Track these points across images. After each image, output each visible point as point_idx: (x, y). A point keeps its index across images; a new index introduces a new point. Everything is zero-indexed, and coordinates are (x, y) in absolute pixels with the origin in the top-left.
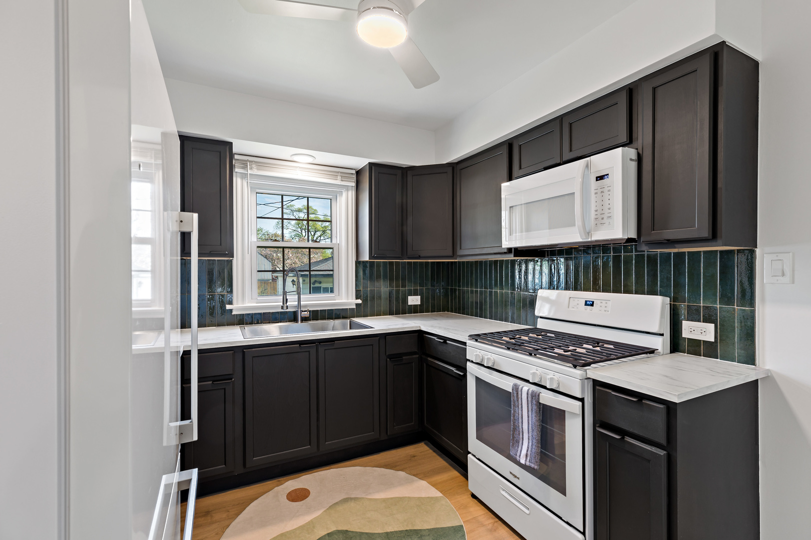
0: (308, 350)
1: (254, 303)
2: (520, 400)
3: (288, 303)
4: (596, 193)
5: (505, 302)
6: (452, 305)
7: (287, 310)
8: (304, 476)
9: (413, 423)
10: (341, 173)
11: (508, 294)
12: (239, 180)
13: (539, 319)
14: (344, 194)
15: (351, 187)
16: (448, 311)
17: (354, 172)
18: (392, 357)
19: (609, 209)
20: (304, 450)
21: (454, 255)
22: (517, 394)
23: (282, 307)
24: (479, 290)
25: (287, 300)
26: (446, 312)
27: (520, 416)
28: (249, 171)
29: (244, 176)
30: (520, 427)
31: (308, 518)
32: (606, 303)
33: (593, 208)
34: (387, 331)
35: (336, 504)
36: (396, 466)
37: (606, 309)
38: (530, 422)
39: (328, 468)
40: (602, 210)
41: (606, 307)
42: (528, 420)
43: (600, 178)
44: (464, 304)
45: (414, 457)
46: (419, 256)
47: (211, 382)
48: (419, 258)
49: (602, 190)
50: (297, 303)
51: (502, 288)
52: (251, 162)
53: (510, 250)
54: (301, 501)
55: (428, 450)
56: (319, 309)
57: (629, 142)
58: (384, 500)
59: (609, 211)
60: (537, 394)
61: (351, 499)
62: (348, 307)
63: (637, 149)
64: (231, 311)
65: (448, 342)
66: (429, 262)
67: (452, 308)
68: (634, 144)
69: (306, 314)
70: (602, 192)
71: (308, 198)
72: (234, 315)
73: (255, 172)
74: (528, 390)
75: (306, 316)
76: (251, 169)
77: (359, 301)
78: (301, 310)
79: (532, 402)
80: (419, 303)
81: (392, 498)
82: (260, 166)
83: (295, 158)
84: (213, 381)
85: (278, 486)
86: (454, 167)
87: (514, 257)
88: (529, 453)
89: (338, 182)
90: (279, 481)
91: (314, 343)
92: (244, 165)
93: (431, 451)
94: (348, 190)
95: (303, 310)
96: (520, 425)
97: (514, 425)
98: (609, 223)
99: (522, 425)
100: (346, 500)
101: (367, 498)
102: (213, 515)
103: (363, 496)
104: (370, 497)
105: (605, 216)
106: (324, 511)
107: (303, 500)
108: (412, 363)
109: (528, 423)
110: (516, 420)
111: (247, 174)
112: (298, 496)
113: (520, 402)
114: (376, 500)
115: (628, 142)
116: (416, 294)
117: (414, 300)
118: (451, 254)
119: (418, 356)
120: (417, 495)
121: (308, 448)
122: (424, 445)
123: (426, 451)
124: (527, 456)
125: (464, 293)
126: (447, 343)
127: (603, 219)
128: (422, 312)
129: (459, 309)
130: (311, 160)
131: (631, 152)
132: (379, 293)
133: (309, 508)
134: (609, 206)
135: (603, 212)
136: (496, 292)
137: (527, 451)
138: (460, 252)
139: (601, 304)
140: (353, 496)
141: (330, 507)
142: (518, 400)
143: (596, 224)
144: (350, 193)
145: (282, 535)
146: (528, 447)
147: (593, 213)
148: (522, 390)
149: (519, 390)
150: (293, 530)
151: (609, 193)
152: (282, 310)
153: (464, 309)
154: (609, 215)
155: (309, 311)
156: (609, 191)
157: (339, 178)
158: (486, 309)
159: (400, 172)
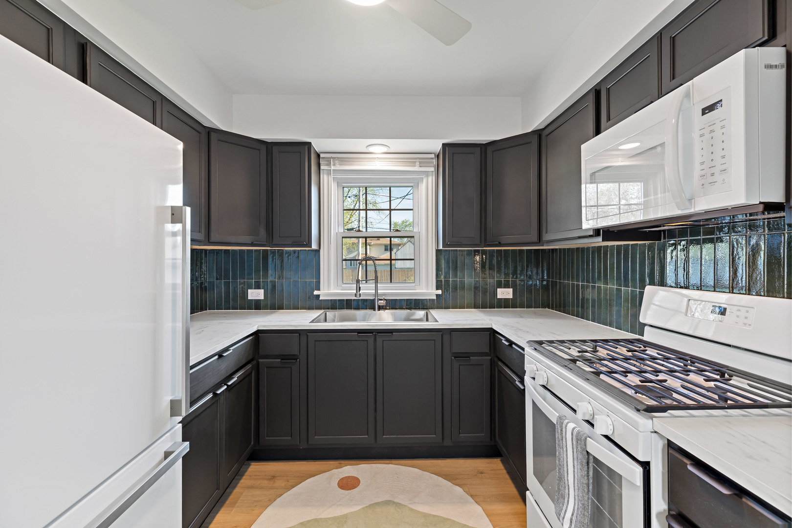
0: (366, 339)
1: (339, 290)
2: (564, 440)
3: (361, 291)
4: (702, 136)
5: (610, 300)
6: (553, 301)
7: (361, 298)
8: (362, 465)
9: (483, 434)
10: (420, 158)
11: (613, 291)
12: (326, 177)
13: (646, 328)
14: (425, 181)
15: (431, 173)
16: (549, 308)
17: (433, 156)
18: (457, 356)
19: (723, 157)
20: (362, 438)
21: (540, 241)
22: (562, 430)
23: (356, 295)
24: (580, 283)
25: (360, 288)
26: (547, 309)
27: (565, 462)
28: (332, 167)
29: (329, 172)
30: (566, 478)
31: (345, 511)
32: (747, 312)
33: (697, 159)
34: (450, 326)
35: (377, 504)
36: (457, 479)
37: (746, 321)
38: (576, 475)
39: (388, 462)
40: (712, 160)
41: (746, 318)
42: (574, 471)
43: (708, 109)
44: (564, 300)
45: (482, 473)
46: (500, 243)
47: (279, 360)
48: (500, 245)
49: (711, 128)
50: (374, 291)
51: (606, 283)
52: (334, 158)
53: (597, 232)
54: (348, 490)
55: (502, 469)
56: (398, 298)
57: (771, 37)
58: (425, 515)
59: (723, 161)
60: (583, 438)
61: (394, 503)
62: (428, 298)
63: (785, 46)
64: (318, 296)
65: (514, 346)
66: (524, 250)
67: (552, 305)
68: (781, 38)
69: (382, 303)
70: (712, 131)
71: (390, 188)
72: (321, 300)
73: (338, 167)
74: (574, 429)
75: (383, 305)
76: (334, 165)
77: (440, 292)
78: (378, 299)
79: (577, 448)
80: (511, 296)
81: (434, 516)
82: (343, 161)
83: (371, 149)
84: (282, 360)
85: (337, 468)
86: (538, 134)
87: (603, 240)
88: (574, 518)
89: (417, 168)
90: (340, 463)
91: (372, 333)
92: (328, 160)
93: (505, 471)
94: (427, 176)
95: (380, 298)
96: (566, 474)
97: (560, 472)
98: (724, 180)
99: (568, 477)
100: (388, 503)
101: (409, 507)
102: (276, 481)
103: (406, 503)
104: (412, 507)
105: (716, 170)
106: (363, 508)
107: (350, 489)
108: (483, 365)
109: (574, 475)
110: (561, 466)
111: (330, 170)
112: (348, 484)
113: (564, 443)
114: (418, 512)
115: (766, 38)
116: (507, 286)
117: (505, 293)
118: (535, 239)
119: (490, 358)
120: (463, 522)
121: (365, 437)
122: (500, 462)
123: (499, 470)
124: (571, 520)
125: (564, 287)
126: (512, 347)
127: (713, 175)
128: (514, 306)
129: (560, 307)
130: (385, 149)
131: (776, 54)
132: (462, 283)
133: (351, 500)
134: (723, 153)
135: (712, 164)
136: (599, 288)
137: (572, 515)
138: (546, 237)
139: (738, 313)
140: (396, 500)
141: (370, 506)
142: (562, 440)
143: (703, 185)
144: (430, 179)
145: (316, 520)
146: (574, 510)
147: (697, 168)
148: (566, 426)
149: (564, 426)
150: (327, 518)
151: (724, 130)
152: (356, 298)
153: (564, 307)
154: (723, 167)
155: (385, 300)
156: (723, 127)
157: (418, 164)
158: (588, 308)
159: (478, 150)
